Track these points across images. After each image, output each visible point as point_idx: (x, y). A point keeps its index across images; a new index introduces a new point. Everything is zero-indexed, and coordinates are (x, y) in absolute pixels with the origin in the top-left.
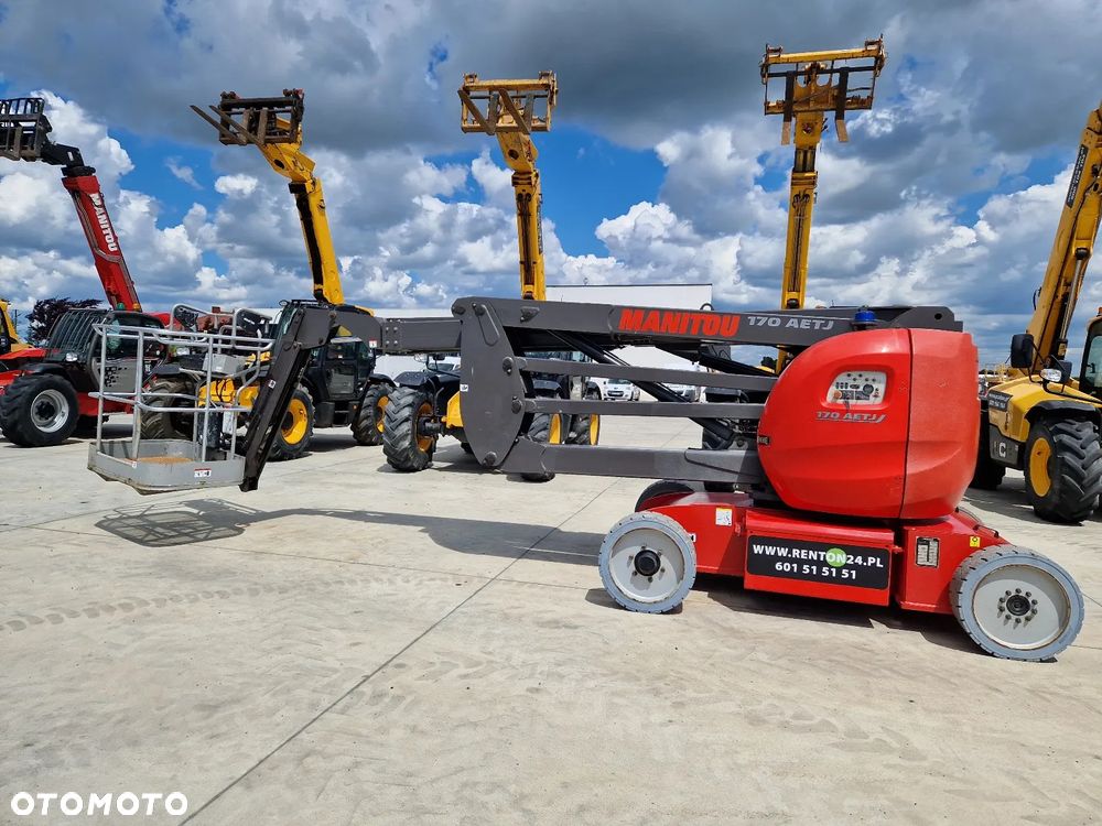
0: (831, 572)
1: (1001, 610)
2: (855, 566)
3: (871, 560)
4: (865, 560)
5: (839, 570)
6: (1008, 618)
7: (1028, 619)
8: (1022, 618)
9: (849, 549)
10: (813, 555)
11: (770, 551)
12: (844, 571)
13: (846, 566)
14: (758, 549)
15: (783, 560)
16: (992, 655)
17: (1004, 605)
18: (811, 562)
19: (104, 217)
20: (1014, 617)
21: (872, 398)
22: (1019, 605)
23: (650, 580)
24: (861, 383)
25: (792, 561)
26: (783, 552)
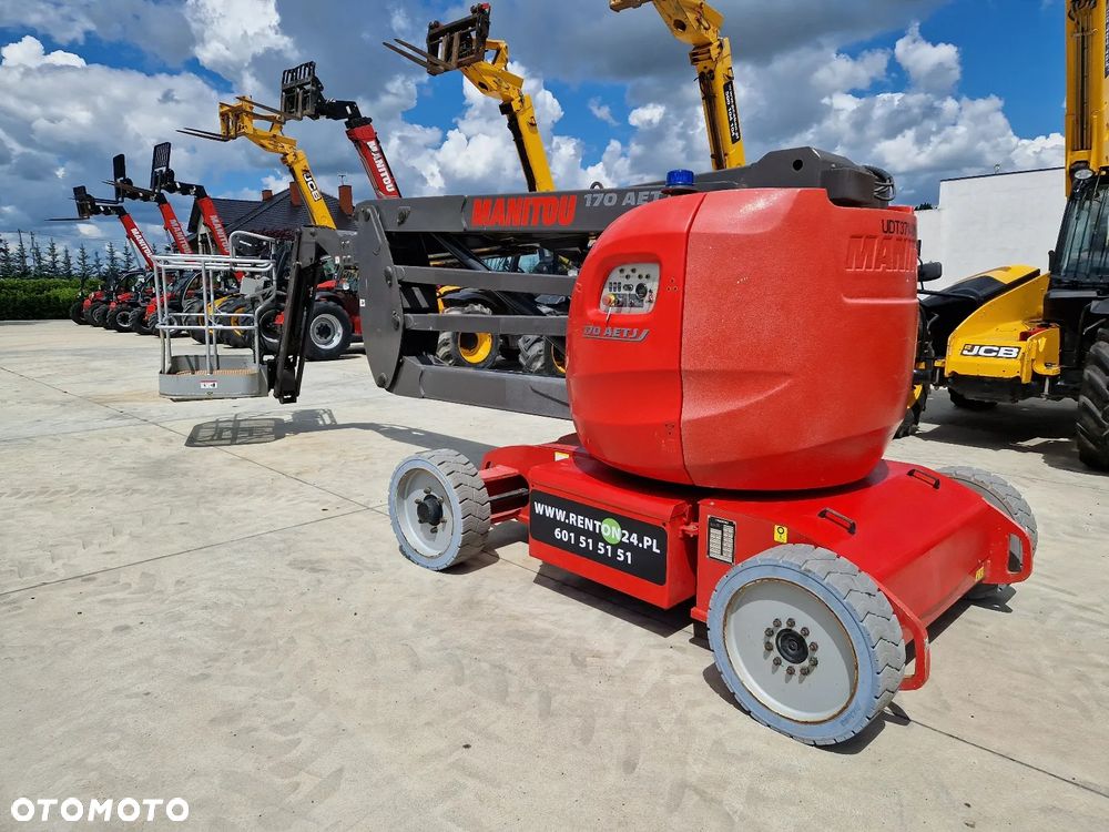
0: (606, 550)
1: (769, 648)
2: (627, 547)
3: (647, 542)
4: (640, 540)
5: (615, 547)
6: (777, 663)
7: (805, 672)
8: (797, 667)
9: (626, 523)
10: (589, 524)
11: (550, 512)
12: (620, 551)
13: (621, 545)
14: (539, 508)
15: (564, 526)
16: (748, 713)
17: (773, 640)
18: (587, 533)
19: (381, 161)
20: (786, 664)
21: (646, 305)
22: (792, 646)
23: (434, 531)
24: (634, 282)
25: (569, 528)
26: (561, 515)
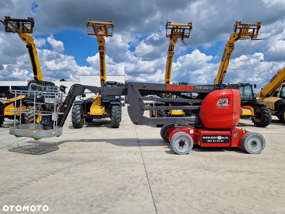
0: (218, 141)
1: (251, 144)
2: (223, 139)
3: (226, 138)
4: (225, 138)
5: (220, 140)
6: (253, 146)
7: (256, 146)
8: (255, 146)
9: (222, 136)
10: (215, 138)
11: (206, 138)
12: (221, 140)
13: (222, 139)
14: (204, 138)
15: (209, 139)
16: (250, 154)
17: (252, 144)
18: (214, 139)
20: (254, 146)
21: (226, 104)
22: (254, 143)
23: (183, 147)
24: (224, 101)
25: (211, 139)
26: (209, 138)
